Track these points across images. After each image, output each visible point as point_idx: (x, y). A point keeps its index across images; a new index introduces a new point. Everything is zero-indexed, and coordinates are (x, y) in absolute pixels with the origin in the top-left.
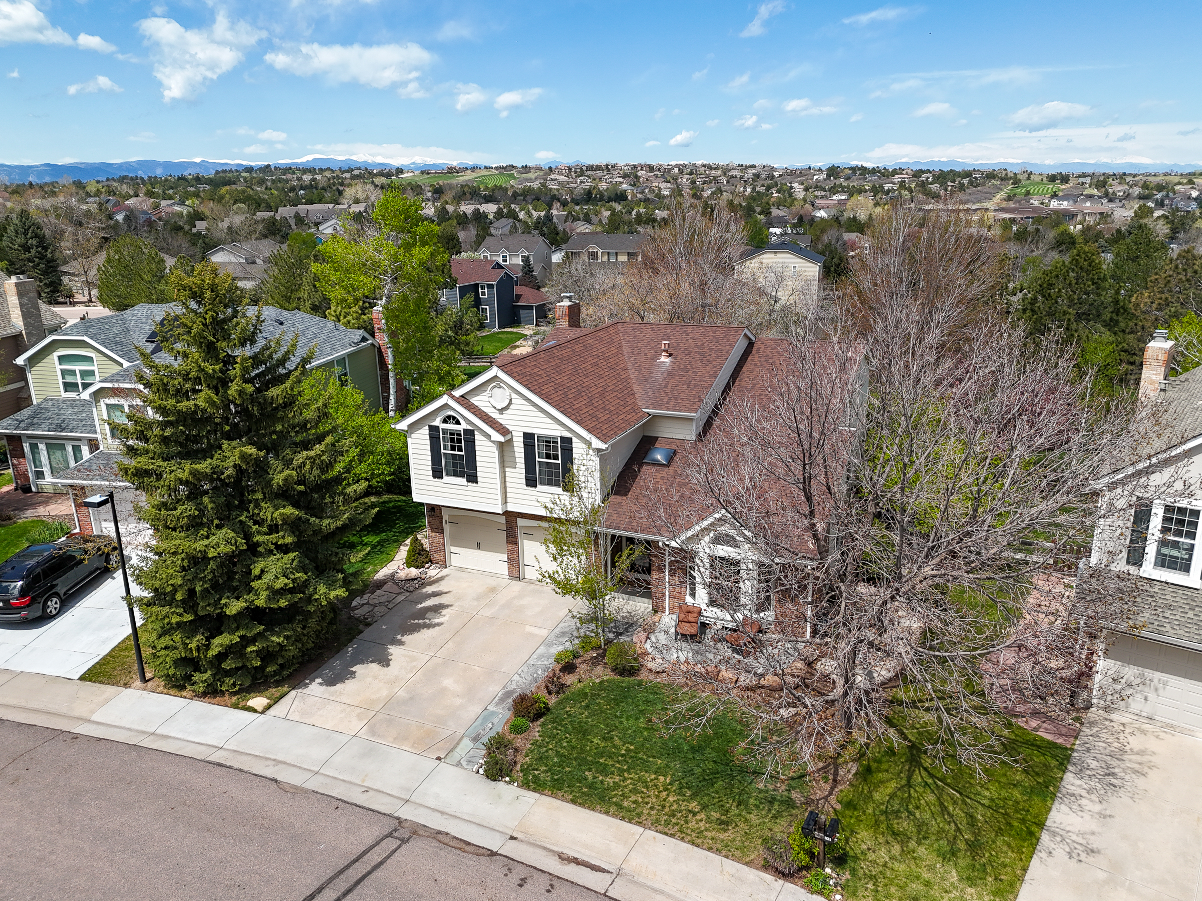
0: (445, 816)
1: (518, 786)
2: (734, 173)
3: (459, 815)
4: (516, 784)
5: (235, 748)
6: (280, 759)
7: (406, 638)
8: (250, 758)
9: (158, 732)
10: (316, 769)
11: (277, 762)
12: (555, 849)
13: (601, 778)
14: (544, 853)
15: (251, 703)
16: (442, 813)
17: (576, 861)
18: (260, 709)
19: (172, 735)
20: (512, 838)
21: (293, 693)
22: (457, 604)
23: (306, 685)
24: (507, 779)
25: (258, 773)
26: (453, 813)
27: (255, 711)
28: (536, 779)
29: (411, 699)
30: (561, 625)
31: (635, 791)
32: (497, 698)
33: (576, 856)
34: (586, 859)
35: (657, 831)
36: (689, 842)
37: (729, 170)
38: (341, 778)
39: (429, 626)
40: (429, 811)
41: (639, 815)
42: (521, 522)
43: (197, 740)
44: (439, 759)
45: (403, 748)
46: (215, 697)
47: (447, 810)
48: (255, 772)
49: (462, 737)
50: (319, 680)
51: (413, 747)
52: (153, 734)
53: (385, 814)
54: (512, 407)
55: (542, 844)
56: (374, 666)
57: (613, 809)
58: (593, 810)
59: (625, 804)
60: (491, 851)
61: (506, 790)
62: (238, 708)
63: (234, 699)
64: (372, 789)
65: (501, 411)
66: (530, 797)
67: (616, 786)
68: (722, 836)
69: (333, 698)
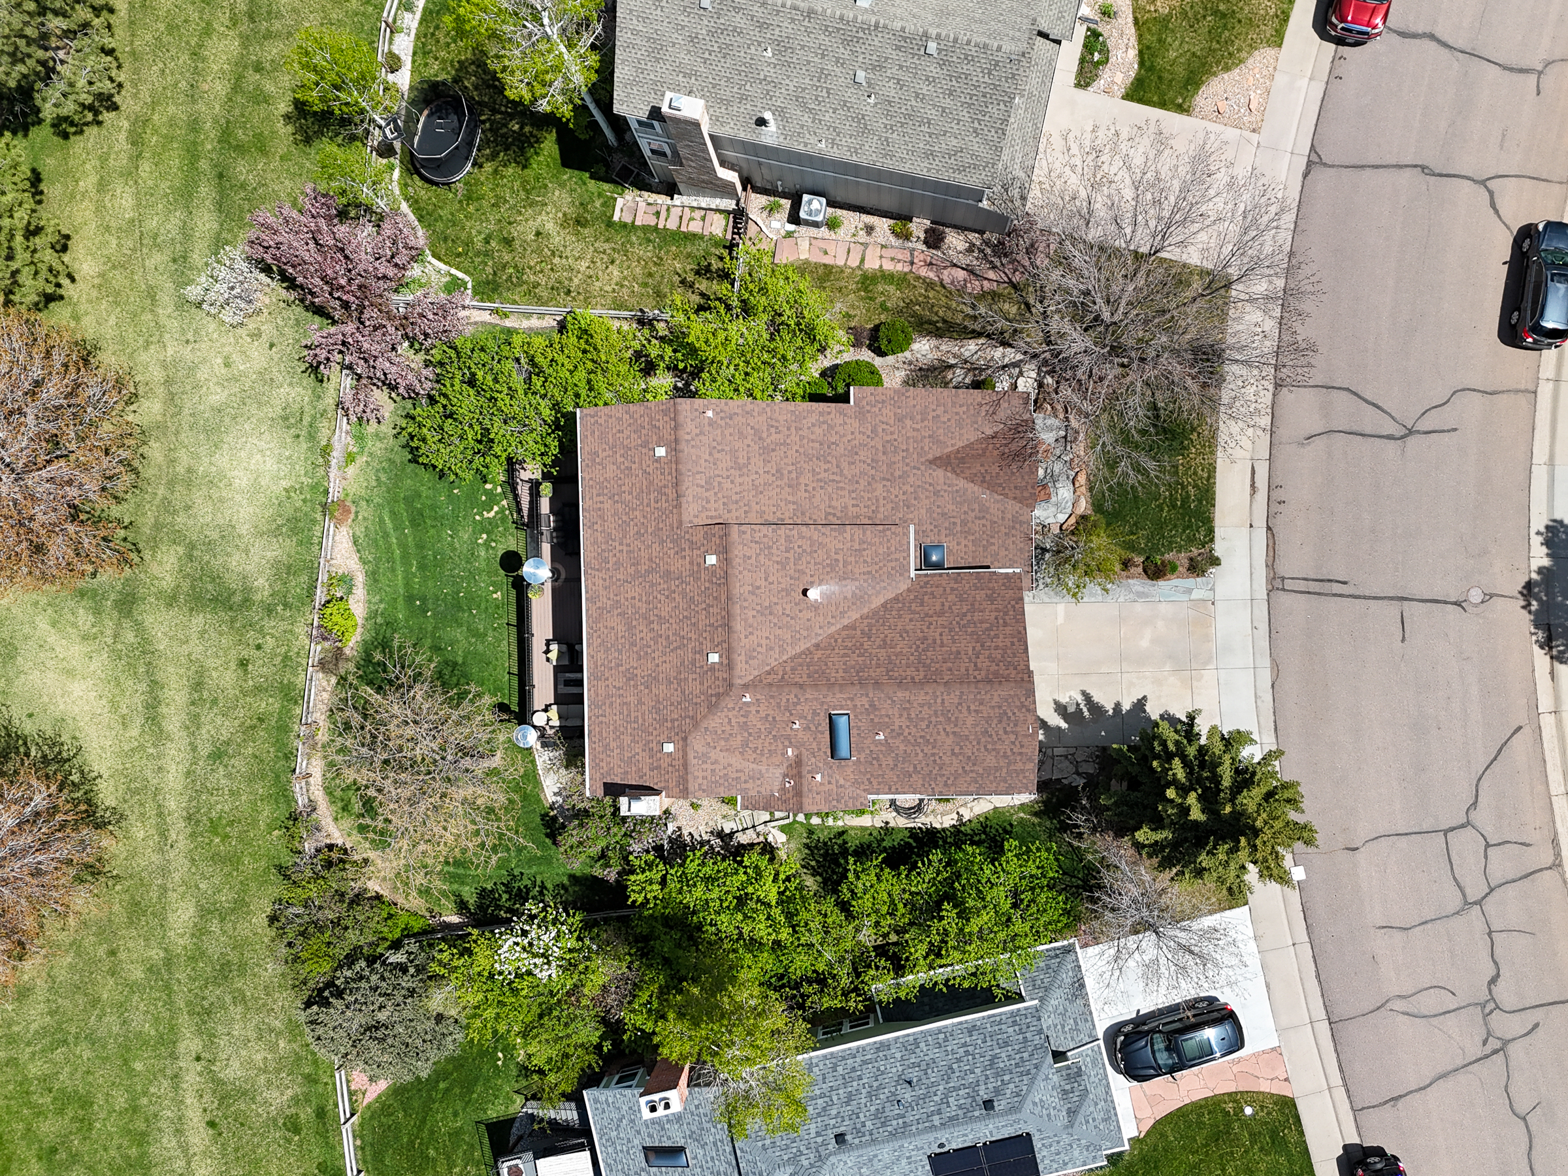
1: (1215, 544)
13: (1192, 497)
14: (1255, 503)
17: (1253, 485)
20: (1251, 526)
24: (1213, 552)
26: (1250, 567)
28: (1206, 536)
31: (1195, 473)
33: (1250, 487)
34: (1249, 480)
40: (1254, 583)
41: (1211, 464)
44: (1213, 603)
55: (1249, 507)
58: (1215, 492)
59: (1206, 475)
60: (1267, 532)
61: (1219, 549)
66: (1219, 533)
67: (1195, 486)
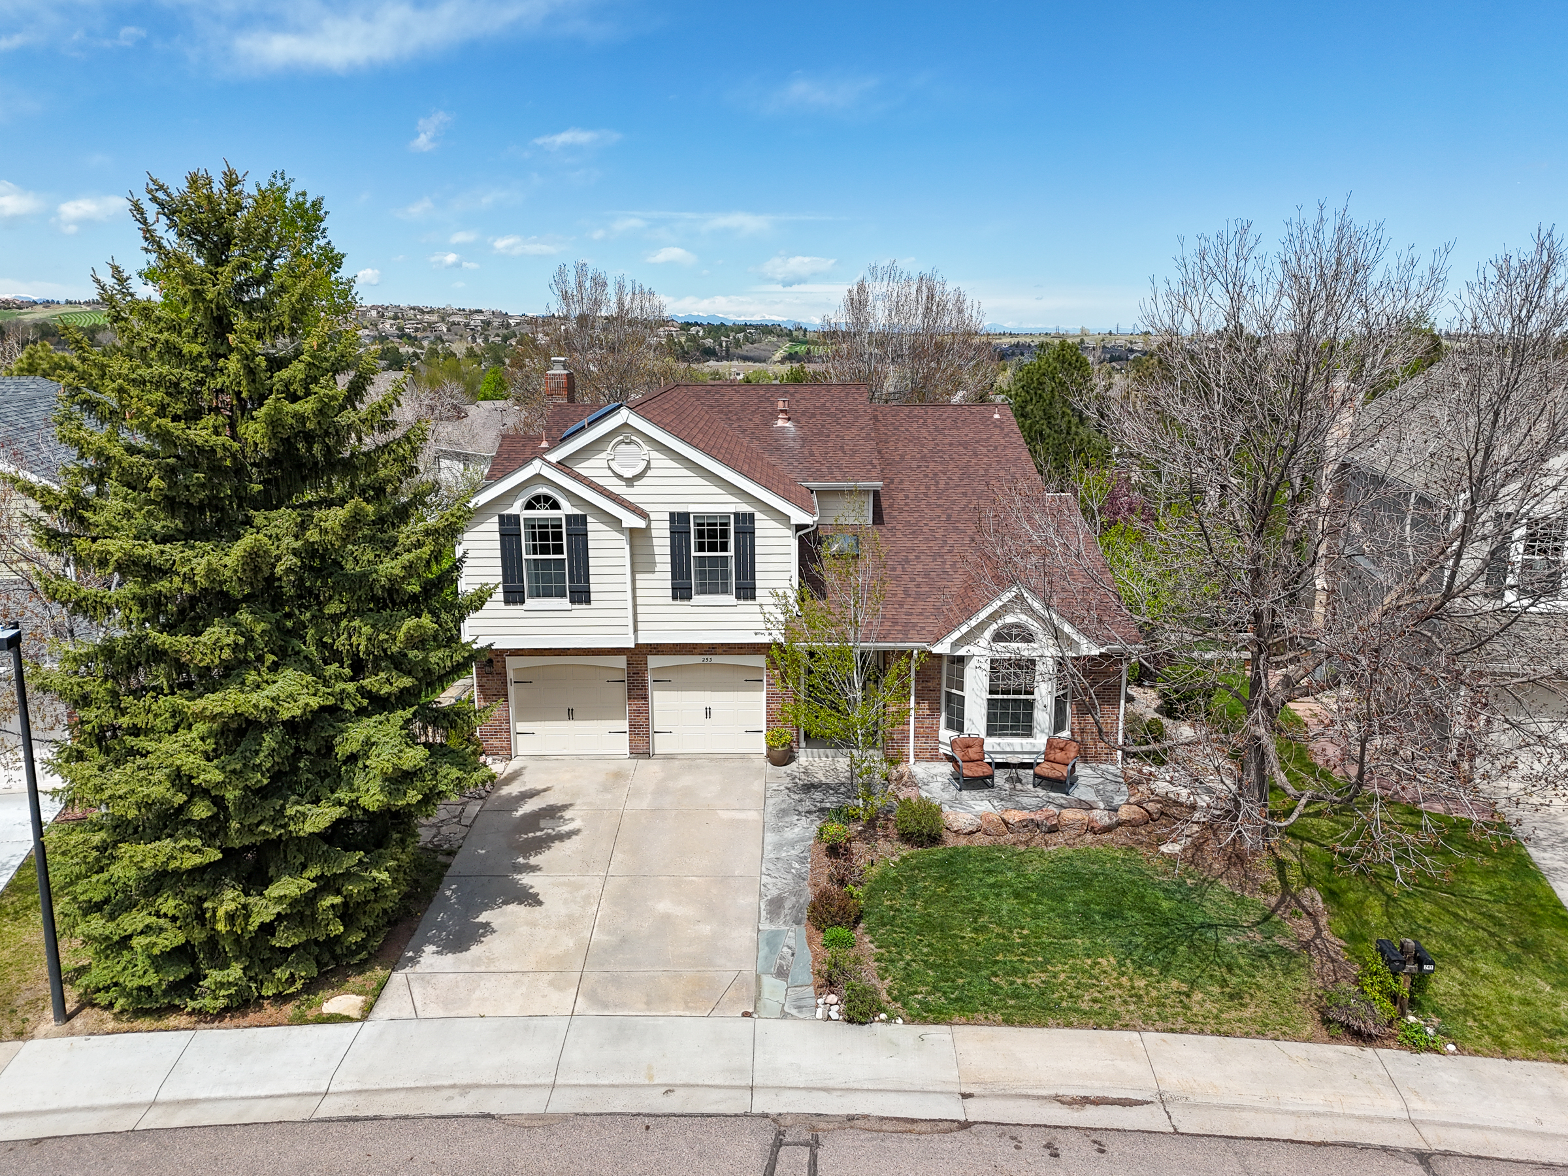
0: (835, 1093)
1: (905, 1022)
2: (456, 319)
3: (856, 1086)
4: (900, 1021)
5: (358, 1087)
6: (464, 1082)
7: (533, 860)
8: (402, 1095)
9: (163, 1097)
10: (550, 1080)
11: (465, 1089)
12: (1044, 1093)
13: (1019, 981)
14: (1036, 1103)
15: (329, 1007)
16: (827, 1090)
17: (1085, 1101)
18: (355, 1014)
19: (202, 1096)
20: (965, 1096)
21: (398, 977)
22: (578, 802)
23: (413, 961)
24: (883, 1016)
25: (445, 1113)
26: (843, 1086)
27: (348, 1019)
28: (926, 1007)
29: (624, 940)
30: (770, 802)
31: (1082, 986)
32: (764, 913)
33: (1083, 1095)
34: (1101, 1094)
35: (1157, 1031)
36: (1212, 1033)
37: (449, 315)
38: (606, 1082)
39: (561, 837)
40: (804, 1092)
41: (1116, 1016)
42: (654, 662)
43: (263, 1094)
44: (746, 1015)
45: (673, 1013)
46: (245, 1015)
47: (831, 1084)
48: (434, 1114)
49: (758, 978)
50: (429, 949)
51: (687, 1008)
52: (153, 1104)
53: (736, 1116)
54: (649, 473)
55: (1018, 1091)
56: (514, 910)
57: (1074, 1018)
58: (1046, 1026)
59: (1084, 1006)
60: (959, 1122)
61: (894, 1032)
62: (307, 1022)
63: (289, 1009)
64: (676, 1086)
65: (630, 482)
66: (938, 1033)
67: (1050, 986)
68: (1247, 1013)
69: (483, 969)
